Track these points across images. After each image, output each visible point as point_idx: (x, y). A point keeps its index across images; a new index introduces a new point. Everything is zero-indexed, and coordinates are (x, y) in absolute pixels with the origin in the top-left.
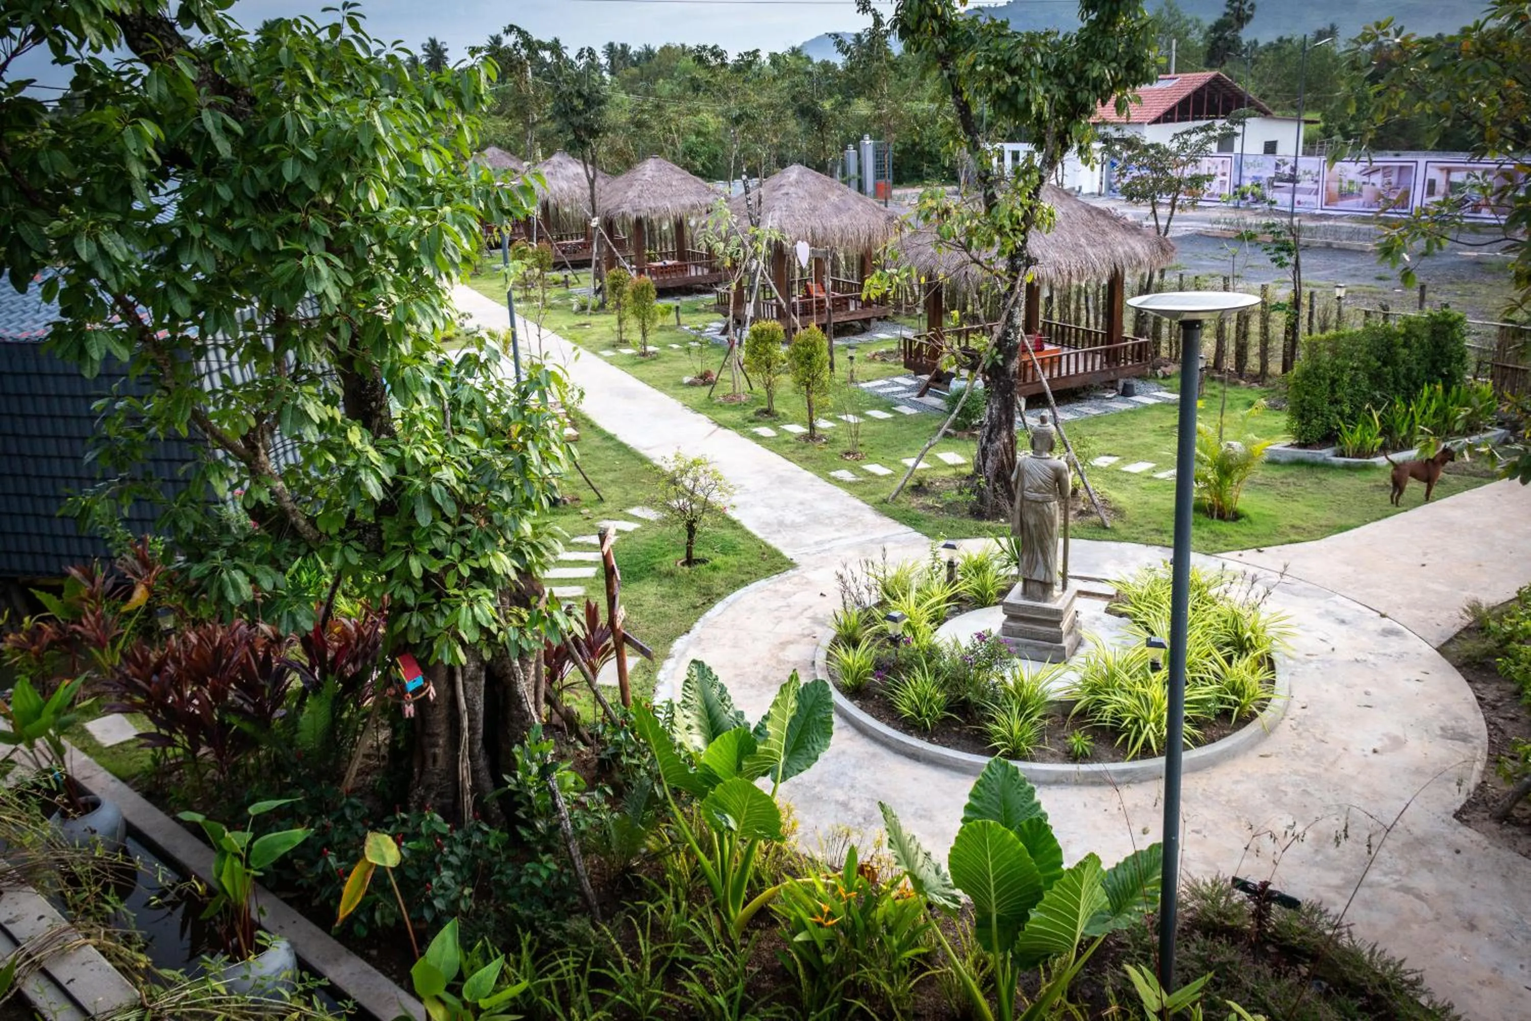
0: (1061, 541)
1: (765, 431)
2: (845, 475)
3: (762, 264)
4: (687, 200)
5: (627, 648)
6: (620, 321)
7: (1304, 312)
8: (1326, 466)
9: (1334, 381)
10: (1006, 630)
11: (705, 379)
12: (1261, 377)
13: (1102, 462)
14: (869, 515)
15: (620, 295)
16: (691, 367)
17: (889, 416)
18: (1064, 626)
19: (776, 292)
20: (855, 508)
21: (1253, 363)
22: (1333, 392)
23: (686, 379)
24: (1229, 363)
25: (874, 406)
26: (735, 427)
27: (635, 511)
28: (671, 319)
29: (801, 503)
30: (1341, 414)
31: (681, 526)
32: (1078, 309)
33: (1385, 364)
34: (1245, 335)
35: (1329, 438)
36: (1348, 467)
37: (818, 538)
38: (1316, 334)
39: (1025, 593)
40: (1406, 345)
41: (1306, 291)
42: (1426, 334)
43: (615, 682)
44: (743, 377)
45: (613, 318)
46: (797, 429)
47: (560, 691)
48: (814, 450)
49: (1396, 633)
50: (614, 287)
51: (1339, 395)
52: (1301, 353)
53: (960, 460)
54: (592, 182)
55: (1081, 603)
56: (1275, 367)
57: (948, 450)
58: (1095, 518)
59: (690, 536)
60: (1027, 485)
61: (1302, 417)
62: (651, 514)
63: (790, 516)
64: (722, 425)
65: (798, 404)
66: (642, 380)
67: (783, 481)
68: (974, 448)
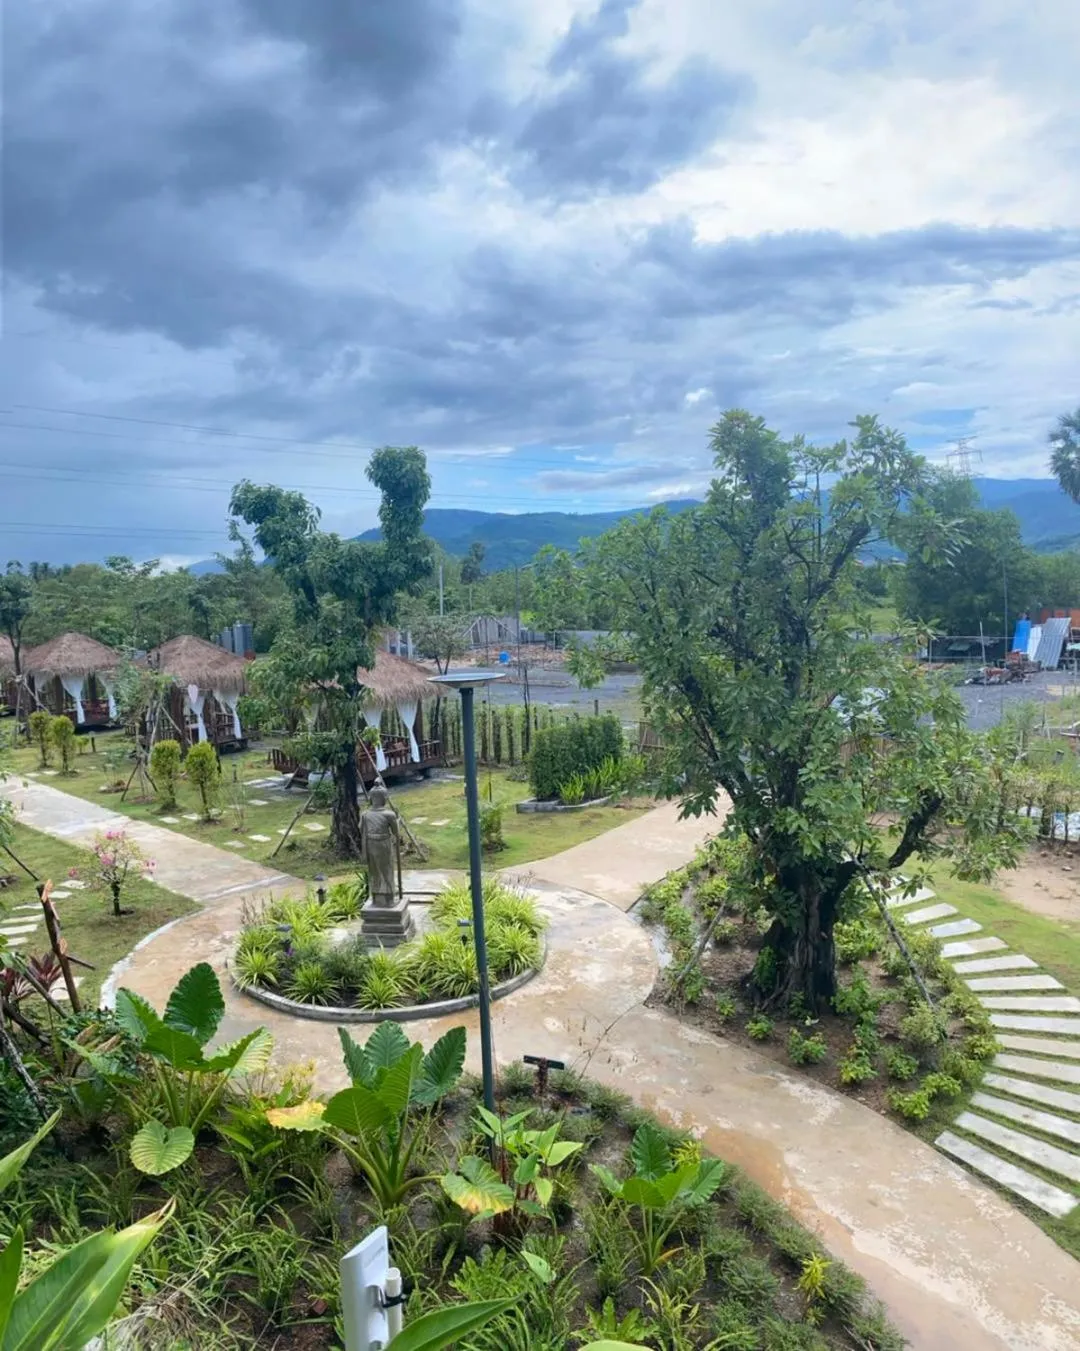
0: (396, 872)
1: (168, 819)
2: (236, 844)
3: (161, 704)
4: (98, 662)
5: (72, 967)
6: (44, 751)
7: (532, 720)
8: (554, 810)
9: (553, 759)
10: (364, 929)
11: (119, 787)
12: (512, 761)
13: (418, 821)
14: (257, 869)
15: (42, 732)
16: (107, 780)
17: (265, 803)
18: (404, 922)
19: (172, 722)
20: (246, 865)
21: (505, 754)
22: (553, 766)
23: (103, 788)
24: (492, 753)
25: (253, 797)
26: (145, 818)
27: (67, 884)
28: (88, 748)
29: (203, 866)
30: (559, 779)
31: (109, 887)
32: (393, 725)
33: (580, 746)
34: (499, 736)
35: (555, 795)
36: (565, 811)
37: (219, 888)
38: (540, 730)
39: (375, 903)
40: (590, 734)
41: (531, 709)
42: (600, 728)
43: (66, 996)
44: (150, 784)
45: (37, 751)
46: (195, 817)
47: (17, 1001)
48: (211, 830)
49: (604, 905)
50: (36, 726)
51: (557, 766)
52: (533, 741)
53: (321, 827)
54: (17, 650)
55: (411, 908)
56: (518, 753)
57: (310, 821)
58: (416, 856)
59: (116, 894)
60: (370, 829)
61: (538, 782)
62: (79, 884)
63: (195, 875)
64: (135, 818)
65: (196, 799)
66: (65, 791)
67: (188, 851)
68: (330, 818)
